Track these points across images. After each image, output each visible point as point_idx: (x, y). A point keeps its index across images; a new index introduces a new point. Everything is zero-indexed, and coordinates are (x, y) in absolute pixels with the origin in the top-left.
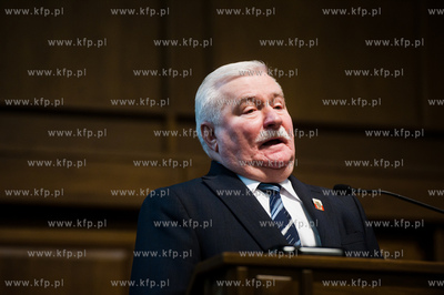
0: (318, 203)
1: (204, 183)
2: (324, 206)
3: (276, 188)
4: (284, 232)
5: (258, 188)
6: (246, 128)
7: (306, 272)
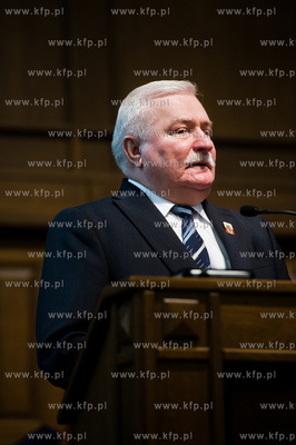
0: (229, 227)
1: (115, 204)
2: (234, 230)
3: (189, 212)
4: (195, 257)
5: (172, 211)
6: (177, 148)
7: (213, 294)
